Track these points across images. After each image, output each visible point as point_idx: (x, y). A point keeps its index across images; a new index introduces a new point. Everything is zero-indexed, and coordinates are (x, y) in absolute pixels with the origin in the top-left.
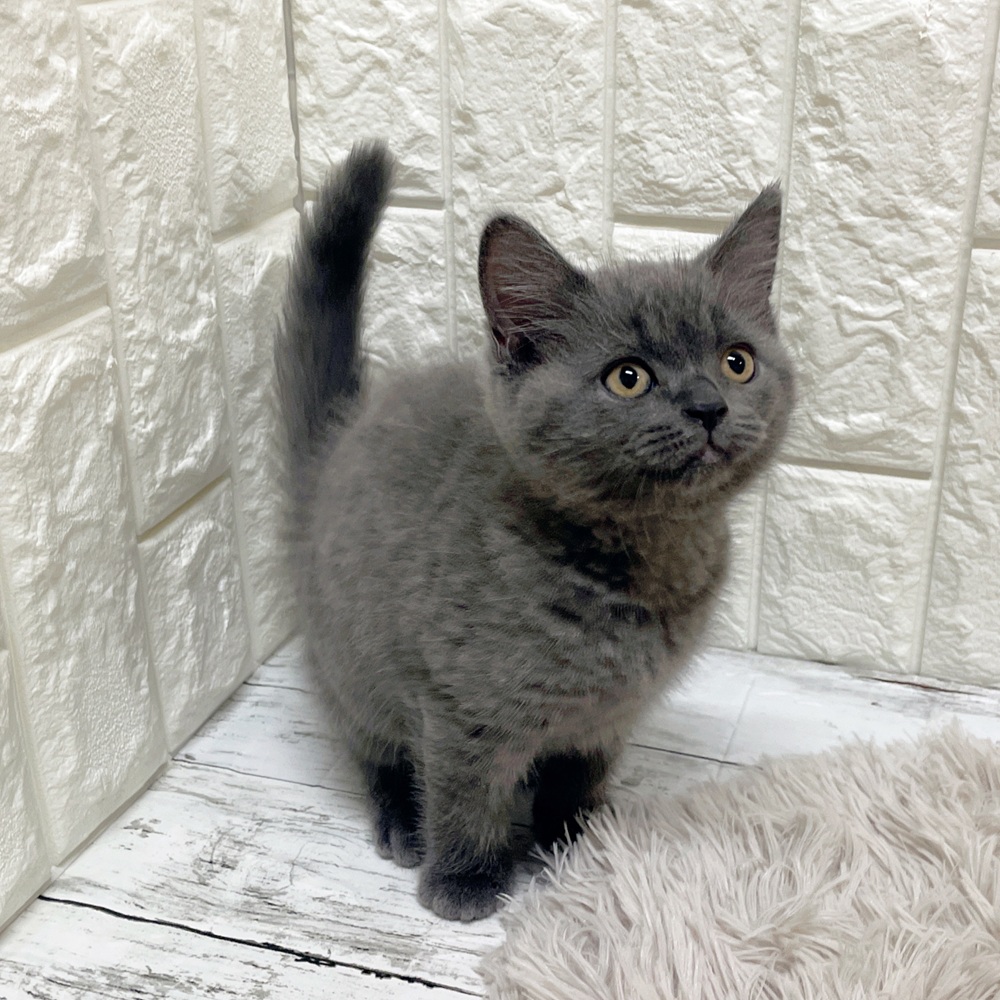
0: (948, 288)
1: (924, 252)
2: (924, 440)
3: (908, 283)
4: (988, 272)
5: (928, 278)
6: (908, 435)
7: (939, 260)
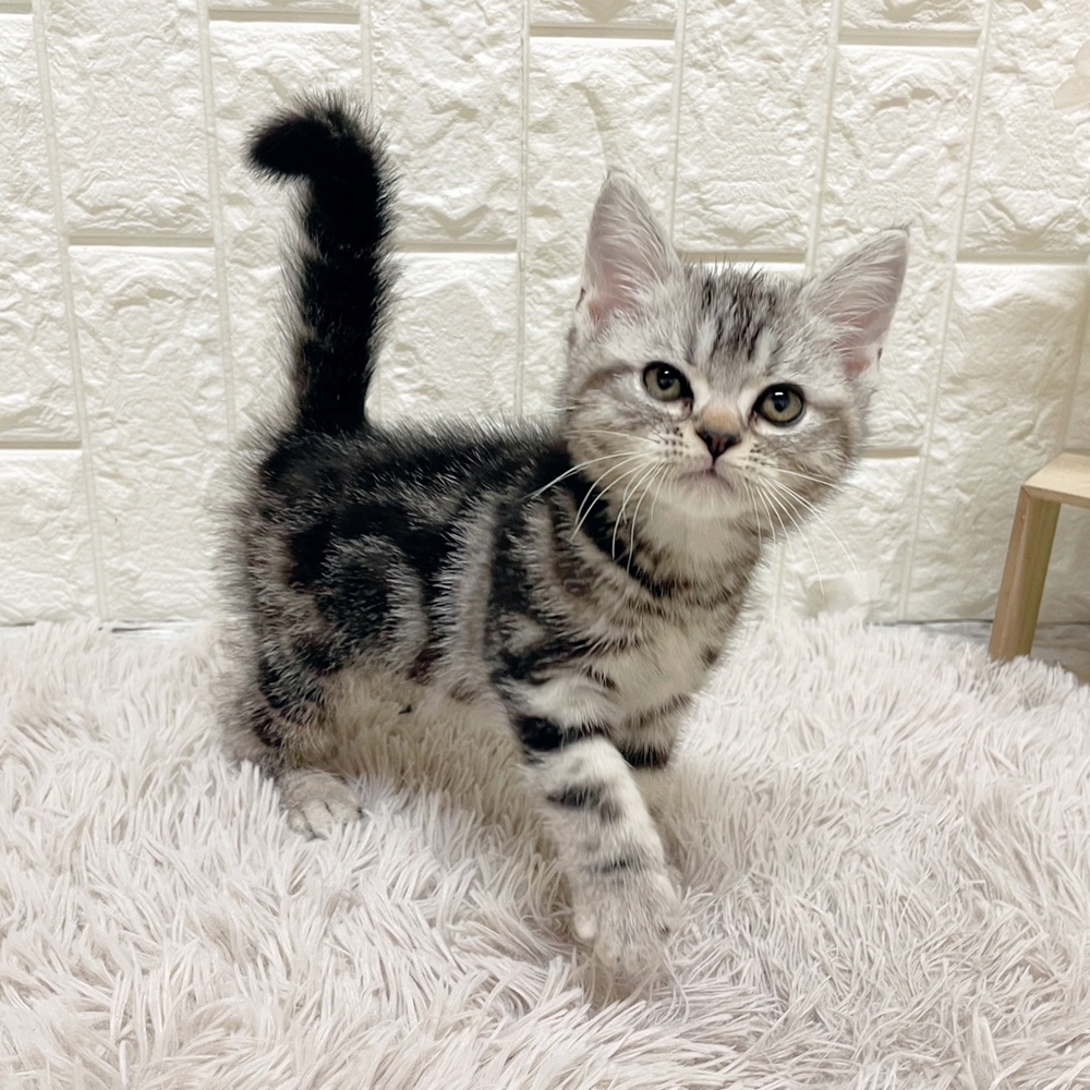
0: (57, 280)
1: (27, 249)
2: (66, 413)
3: (21, 277)
4: (84, 264)
5: (36, 272)
6: (51, 410)
7: (42, 256)
